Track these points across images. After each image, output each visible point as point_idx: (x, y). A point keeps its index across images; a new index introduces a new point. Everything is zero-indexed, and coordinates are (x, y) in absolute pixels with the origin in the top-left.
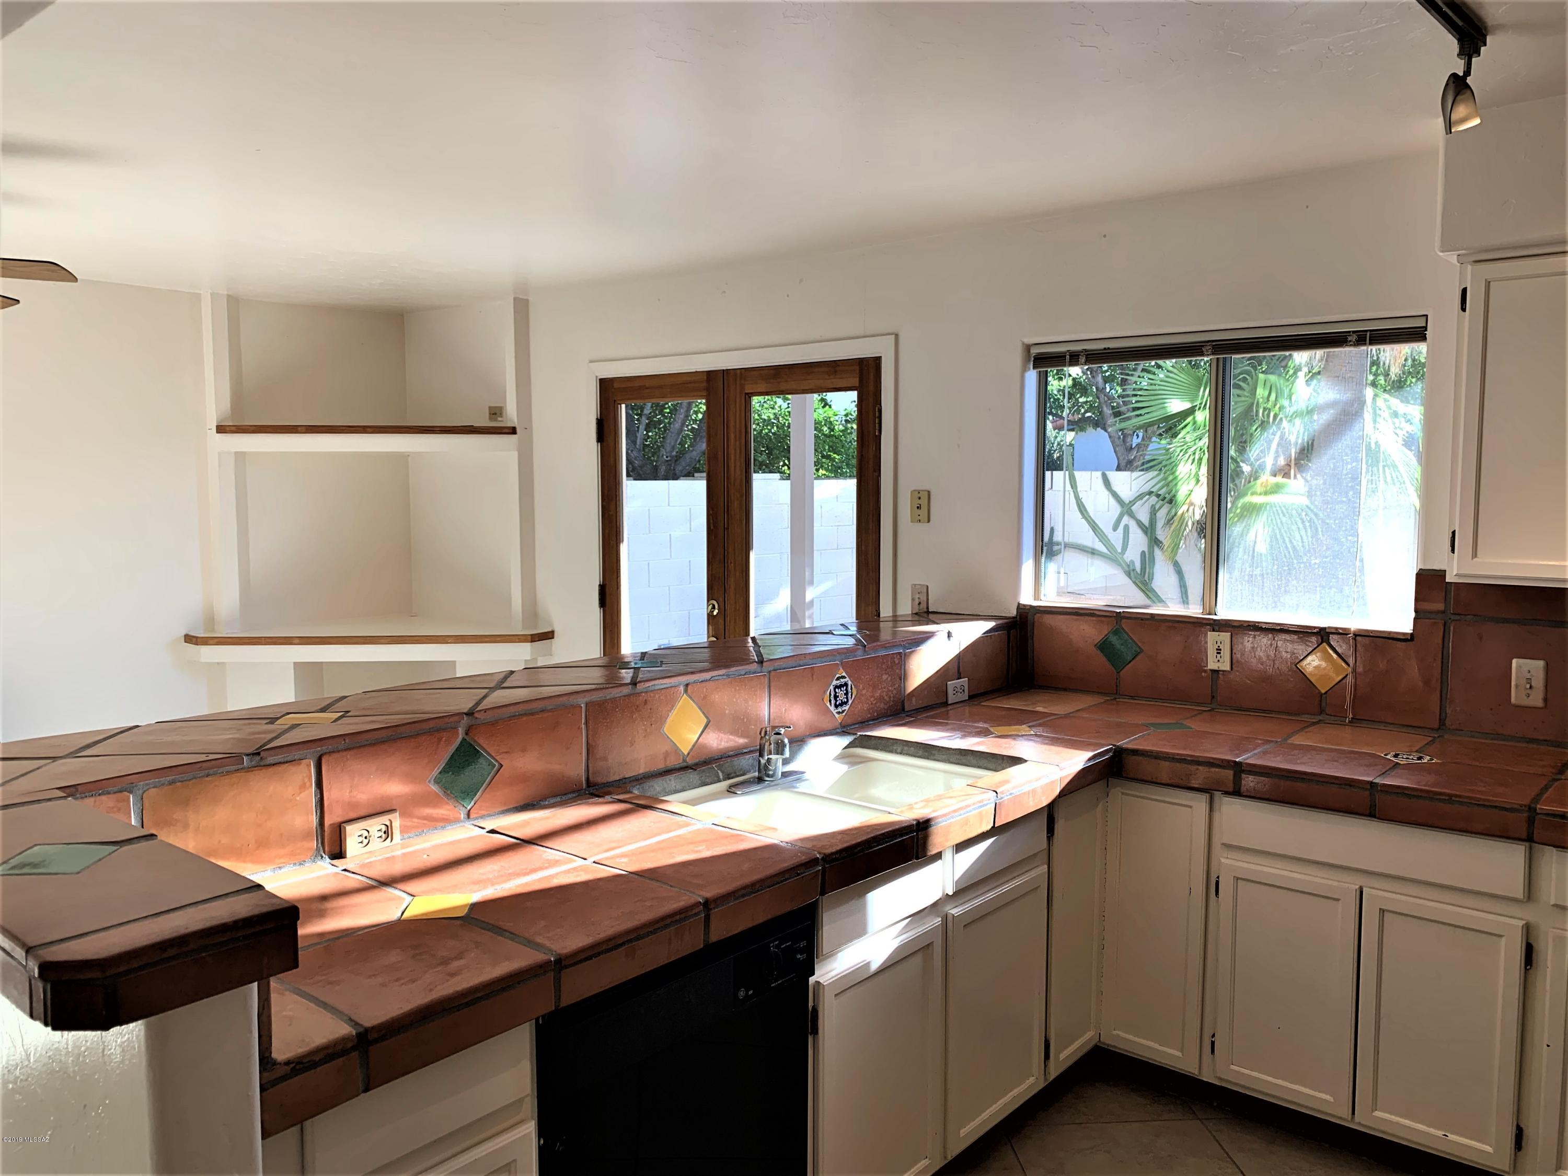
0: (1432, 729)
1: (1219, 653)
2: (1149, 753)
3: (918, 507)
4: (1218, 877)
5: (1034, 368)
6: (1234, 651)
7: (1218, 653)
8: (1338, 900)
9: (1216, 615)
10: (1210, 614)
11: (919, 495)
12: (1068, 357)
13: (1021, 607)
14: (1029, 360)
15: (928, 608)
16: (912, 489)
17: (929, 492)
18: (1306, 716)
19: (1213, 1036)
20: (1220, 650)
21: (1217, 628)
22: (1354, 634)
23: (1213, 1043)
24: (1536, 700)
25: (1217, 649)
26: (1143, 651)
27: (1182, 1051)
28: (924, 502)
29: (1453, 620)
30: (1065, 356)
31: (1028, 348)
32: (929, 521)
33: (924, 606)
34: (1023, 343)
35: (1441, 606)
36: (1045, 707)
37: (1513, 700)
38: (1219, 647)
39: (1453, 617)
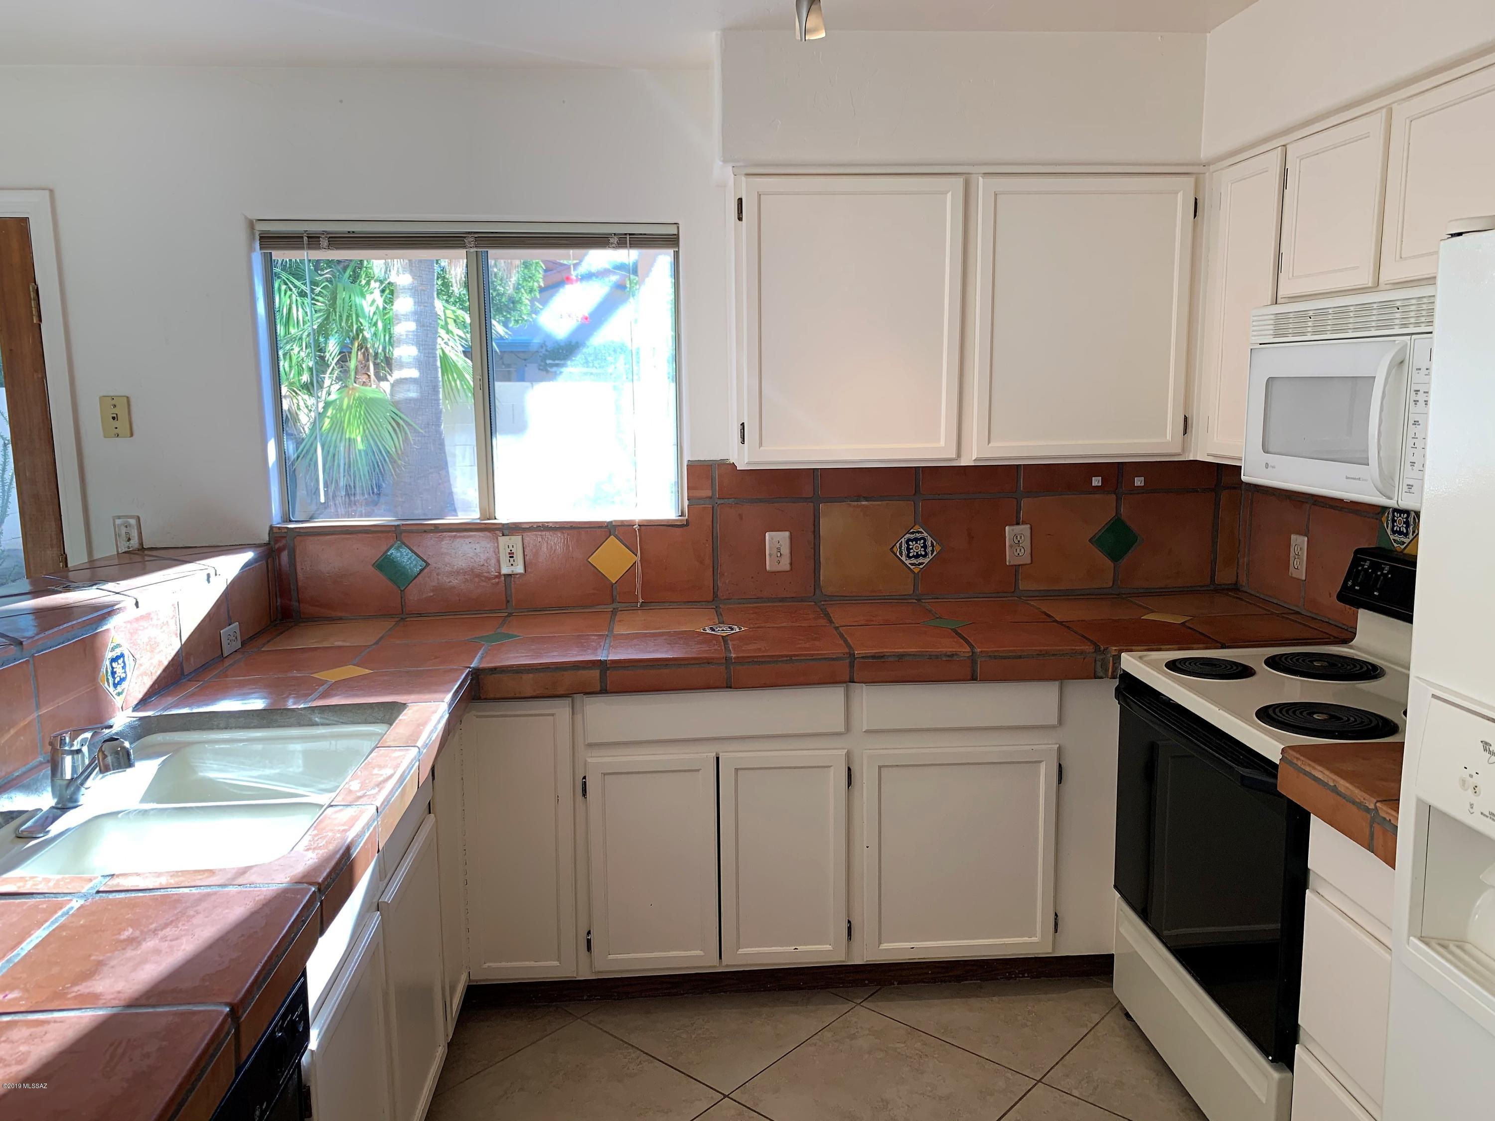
0: (708, 602)
1: (512, 557)
2: (509, 669)
3: (114, 418)
4: (585, 778)
5: (261, 248)
6: (525, 553)
7: (510, 557)
8: (698, 770)
9: (495, 519)
10: (489, 519)
11: (114, 402)
12: (305, 238)
13: (275, 530)
14: (254, 238)
15: (141, 544)
16: (102, 394)
17: (128, 397)
18: (602, 607)
19: (589, 933)
20: (513, 553)
21: (506, 532)
22: (639, 525)
23: (589, 941)
24: (785, 565)
25: (509, 553)
26: (429, 564)
27: (559, 960)
28: (121, 411)
29: (719, 504)
30: (302, 237)
31: (251, 225)
32: (132, 435)
33: (135, 543)
34: (246, 218)
35: (709, 493)
36: (344, 641)
37: (768, 568)
38: (511, 551)
39: (719, 502)
